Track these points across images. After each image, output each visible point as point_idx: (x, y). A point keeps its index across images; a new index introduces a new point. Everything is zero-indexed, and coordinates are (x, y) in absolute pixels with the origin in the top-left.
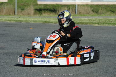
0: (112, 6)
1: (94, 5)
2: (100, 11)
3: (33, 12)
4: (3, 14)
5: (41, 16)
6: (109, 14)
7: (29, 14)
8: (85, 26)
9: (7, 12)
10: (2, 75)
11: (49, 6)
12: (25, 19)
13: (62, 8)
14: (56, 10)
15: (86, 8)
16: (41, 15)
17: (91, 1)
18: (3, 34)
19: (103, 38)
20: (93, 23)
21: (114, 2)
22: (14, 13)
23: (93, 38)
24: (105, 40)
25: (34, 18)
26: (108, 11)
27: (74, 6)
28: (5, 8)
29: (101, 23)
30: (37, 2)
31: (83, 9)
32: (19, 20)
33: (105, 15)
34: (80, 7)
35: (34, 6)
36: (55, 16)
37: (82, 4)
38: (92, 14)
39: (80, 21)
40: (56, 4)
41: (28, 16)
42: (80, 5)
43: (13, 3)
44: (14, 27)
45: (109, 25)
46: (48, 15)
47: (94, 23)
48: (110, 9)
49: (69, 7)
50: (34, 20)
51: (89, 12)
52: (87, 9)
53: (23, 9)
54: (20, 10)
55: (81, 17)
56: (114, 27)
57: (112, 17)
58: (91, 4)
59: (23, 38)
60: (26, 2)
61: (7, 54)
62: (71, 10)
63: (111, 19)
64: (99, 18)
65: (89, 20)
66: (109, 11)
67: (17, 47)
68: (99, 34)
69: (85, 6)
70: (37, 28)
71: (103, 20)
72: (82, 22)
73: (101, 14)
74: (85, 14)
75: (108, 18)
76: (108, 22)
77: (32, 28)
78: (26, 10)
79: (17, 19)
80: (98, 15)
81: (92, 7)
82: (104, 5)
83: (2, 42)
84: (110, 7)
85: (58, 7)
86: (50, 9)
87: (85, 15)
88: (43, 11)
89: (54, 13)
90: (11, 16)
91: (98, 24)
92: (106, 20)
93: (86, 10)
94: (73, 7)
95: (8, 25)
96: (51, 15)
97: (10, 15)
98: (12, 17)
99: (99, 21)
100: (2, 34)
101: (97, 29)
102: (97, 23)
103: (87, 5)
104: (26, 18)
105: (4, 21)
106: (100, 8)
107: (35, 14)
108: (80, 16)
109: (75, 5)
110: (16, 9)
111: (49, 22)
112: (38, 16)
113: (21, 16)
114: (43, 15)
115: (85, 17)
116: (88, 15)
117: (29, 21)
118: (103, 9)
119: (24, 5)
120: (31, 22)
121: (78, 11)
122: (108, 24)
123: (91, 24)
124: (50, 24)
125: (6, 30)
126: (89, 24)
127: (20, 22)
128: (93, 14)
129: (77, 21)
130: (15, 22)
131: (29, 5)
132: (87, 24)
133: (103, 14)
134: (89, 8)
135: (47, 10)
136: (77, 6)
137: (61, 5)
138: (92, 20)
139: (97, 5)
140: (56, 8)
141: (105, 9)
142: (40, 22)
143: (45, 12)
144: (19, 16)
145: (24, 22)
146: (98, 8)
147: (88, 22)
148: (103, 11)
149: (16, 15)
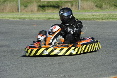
2: (103, 6)
3: (36, 8)
4: (7, 12)
5: (45, 12)
6: (113, 9)
7: (32, 11)
8: (88, 22)
9: (10, 10)
10: (7, 72)
11: (52, 3)
12: (28, 16)
13: (65, 4)
16: (44, 11)
18: (7, 32)
19: (107, 34)
20: (96, 19)
22: (17, 11)
23: (97, 34)
24: (110, 35)
25: (38, 15)
26: (112, 6)
28: (8, 6)
29: (104, 18)
31: (86, 4)
32: (22, 18)
33: (108, 10)
34: (84, 2)
35: (37, 3)
38: (95, 10)
39: (84, 17)
41: (32, 13)
44: (17, 24)
45: (113, 20)
46: (51, 11)
47: (98, 18)
48: (114, 4)
49: (72, 3)
50: (38, 17)
51: (93, 8)
52: (90, 4)
53: (26, 6)
54: (23, 7)
55: (85, 13)
57: (116, 12)
59: (27, 36)
61: (11, 52)
62: (74, 5)
63: (115, 14)
64: (102, 13)
65: (93, 15)
68: (103, 30)
69: (89, 1)
70: (41, 25)
71: (106, 15)
72: (86, 17)
73: (104, 9)
74: (89, 10)
75: (112, 13)
76: (112, 17)
77: (35, 25)
78: (29, 7)
79: (20, 17)
80: (102, 10)
84: (114, 2)
85: (61, 3)
86: (53, 5)
87: (88, 11)
88: (46, 8)
89: (57, 9)
90: (14, 14)
91: (102, 19)
92: (110, 15)
93: (90, 5)
94: (77, 3)
95: (11, 22)
96: (55, 11)
97: (13, 12)
98: (15, 15)
99: (102, 17)
100: (6, 32)
101: (101, 24)
104: (29, 15)
105: (7, 19)
106: (104, 4)
107: (38, 10)
108: (83, 12)
109: (78, 1)
110: (19, 6)
111: (52, 19)
112: (41, 12)
113: (24, 13)
114: (47, 11)
115: (89, 13)
116: (91, 10)
117: (33, 18)
118: (106, 4)
119: (27, 2)
120: (34, 19)
121: (81, 6)
122: (112, 19)
123: (95, 20)
124: (54, 20)
125: (10, 27)
127: (24, 19)
128: (97, 9)
129: (80, 17)
130: (18, 19)
131: (33, 2)
133: (107, 9)
134: (93, 4)
135: (51, 6)
136: (81, 2)
137: (64, 1)
138: (95, 16)
141: (108, 4)
142: (44, 19)
143: (49, 9)
144: (22, 13)
145: (27, 19)
146: (102, 3)
147: (92, 17)
148: (107, 6)
149: (19, 12)
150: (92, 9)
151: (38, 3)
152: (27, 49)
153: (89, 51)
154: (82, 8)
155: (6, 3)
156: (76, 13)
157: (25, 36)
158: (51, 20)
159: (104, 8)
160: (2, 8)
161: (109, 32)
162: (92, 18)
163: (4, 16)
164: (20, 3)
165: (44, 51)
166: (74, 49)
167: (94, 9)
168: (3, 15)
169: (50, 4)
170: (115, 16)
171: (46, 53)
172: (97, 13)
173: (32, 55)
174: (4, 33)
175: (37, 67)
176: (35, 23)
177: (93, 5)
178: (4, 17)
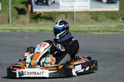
0: (112, 13)
1: (93, 12)
2: (99, 18)
5: (37, 24)
6: (109, 21)
7: (24, 23)
8: (84, 35)
9: (1, 21)
12: (19, 28)
13: (59, 15)
14: (53, 17)
16: (37, 23)
17: (90, 8)
19: (103, 47)
20: (92, 31)
21: (115, 9)
22: (8, 22)
25: (30, 26)
26: (108, 18)
27: (72, 13)
29: (100, 30)
31: (81, 16)
32: (13, 29)
33: (105, 22)
36: (52, 24)
37: (80, 11)
39: (79, 30)
40: (52, 11)
41: (23, 25)
42: (78, 12)
43: (7, 11)
45: (109, 33)
46: (44, 23)
48: (110, 16)
49: (66, 15)
50: (30, 29)
51: (89, 19)
52: (86, 16)
53: (17, 18)
54: (14, 19)
55: (80, 25)
56: (116, 35)
57: (113, 25)
58: (90, 11)
59: (18, 48)
62: (68, 16)
63: (111, 27)
64: (98, 26)
65: (89, 28)
66: (110, 18)
67: (12, 58)
68: (98, 43)
70: (33, 37)
71: (103, 28)
72: (81, 30)
73: (100, 21)
74: (84, 22)
75: (108, 26)
76: (109, 30)
77: (27, 37)
78: (21, 18)
79: (11, 28)
80: (98, 22)
82: (103, 11)
84: (110, 14)
85: (55, 14)
86: (46, 17)
88: (39, 19)
89: (50, 21)
91: (98, 32)
92: (106, 27)
93: (85, 17)
94: (71, 14)
95: (2, 34)
96: (48, 23)
97: (3, 23)
98: (6, 26)
99: (98, 29)
101: (96, 37)
102: (96, 30)
103: (85, 12)
104: (21, 27)
106: (100, 15)
107: (30, 22)
108: (78, 24)
110: (10, 17)
111: (45, 31)
112: (33, 24)
113: (15, 24)
114: (39, 23)
115: (84, 25)
116: (87, 22)
117: (24, 29)
118: (103, 16)
120: (26, 31)
121: (76, 18)
122: (109, 31)
123: (90, 32)
124: (46, 33)
126: (88, 32)
127: (15, 31)
128: (93, 21)
129: (75, 29)
130: (9, 31)
132: (86, 32)
133: (103, 21)
134: (88, 15)
135: (44, 18)
136: (75, 13)
137: (58, 12)
138: (91, 28)
139: (97, 12)
140: (53, 15)
141: (105, 16)
142: (36, 31)
143: (42, 20)
144: (13, 25)
145: (19, 31)
147: (87, 30)
148: (103, 18)
149: (10, 24)
150: (88, 21)
154: (77, 20)
156: (70, 25)
157: (15, 48)
158: (43, 32)
159: (100, 20)
161: (105, 45)
164: (12, 14)
167: (90, 21)
170: (112, 29)
172: (93, 25)
177: (88, 17)
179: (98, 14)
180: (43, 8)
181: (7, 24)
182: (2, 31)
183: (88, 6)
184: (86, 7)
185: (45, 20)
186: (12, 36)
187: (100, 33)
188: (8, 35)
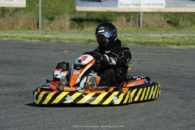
1: (170, 12)
2: (180, 23)
3: (68, 24)
4: (19, 27)
5: (82, 31)
7: (61, 28)
8: (155, 49)
9: (25, 25)
11: (96, 15)
12: (55, 36)
13: (117, 18)
15: (157, 18)
16: (81, 29)
17: (166, 7)
18: (19, 62)
19: (187, 69)
20: (169, 43)
22: (37, 27)
23: (169, 69)
24: (190, 72)
25: (71, 34)
27: (136, 14)
28: (21, 18)
29: (182, 43)
30: (75, 8)
31: (152, 19)
32: (45, 38)
33: (189, 29)
34: (148, 16)
35: (70, 14)
37: (150, 11)
38: (167, 29)
39: (148, 41)
40: (107, 11)
41: (61, 32)
42: (148, 12)
43: (35, 9)
44: (36, 49)
46: (94, 29)
47: (171, 43)
49: (128, 17)
50: (71, 37)
51: (163, 25)
52: (159, 19)
53: (52, 19)
54: (47, 21)
55: (149, 33)
58: (165, 11)
60: (57, 7)
61: (26, 95)
62: (131, 19)
64: (179, 35)
65: (163, 38)
68: (179, 62)
69: (156, 14)
70: (76, 51)
71: (185, 38)
72: (151, 41)
73: (182, 28)
74: (156, 28)
75: (194, 35)
77: (67, 51)
78: (57, 22)
79: (42, 37)
80: (178, 30)
81: (167, 16)
82: (187, 13)
83: (17, 75)
85: (110, 16)
86: (96, 19)
87: (155, 30)
88: (85, 23)
90: (31, 32)
91: (178, 45)
92: (191, 38)
93: (158, 21)
94: (136, 16)
95: (27, 45)
97: (30, 28)
98: (33, 33)
99: (179, 41)
100: (17, 62)
101: (176, 53)
102: (176, 42)
103: (158, 12)
105: (20, 39)
106: (181, 19)
107: (71, 27)
108: (147, 32)
109: (139, 13)
110: (40, 19)
111: (95, 41)
112: (76, 30)
113: (48, 31)
114: (86, 29)
115: (156, 34)
116: (160, 29)
117: (62, 39)
118: (185, 21)
119: (54, 13)
120: (65, 42)
121: (143, 22)
123: (166, 45)
125: (24, 54)
127: (48, 41)
128: (170, 28)
129: (141, 40)
130: (38, 41)
131: (63, 13)
132: (160, 44)
133: (186, 28)
134: (163, 18)
135: (92, 20)
136: (143, 15)
137: (115, 12)
138: (167, 38)
139: (176, 13)
141: (188, 19)
142: (80, 41)
143: (89, 24)
144: (45, 31)
145: (53, 41)
146: (178, 18)
147: (161, 41)
148: (187, 24)
149: (40, 29)
150: (162, 27)
151: (71, 16)
152: (36, 93)
153: (142, 99)
154: (145, 25)
155: (18, 12)
156: (134, 33)
157: (48, 68)
158: (92, 43)
159: (182, 26)
160: (11, 21)
161: (189, 66)
162: (161, 43)
163: (14, 35)
164: (42, 15)
165: (66, 96)
166: (118, 96)
167: (165, 28)
168: (13, 33)
169: (92, 17)
171: (70, 100)
172: (170, 33)
173: (45, 102)
174: (15, 63)
175: (69, 122)
176: (65, 49)
177: (163, 21)
178: (14, 37)
179: (178, 16)
180: (92, 6)
181: (35, 30)
182: (28, 40)
183: (162, 4)
184: (159, 4)
185: (94, 24)
186: (44, 49)
187: (181, 47)
188: (37, 47)
